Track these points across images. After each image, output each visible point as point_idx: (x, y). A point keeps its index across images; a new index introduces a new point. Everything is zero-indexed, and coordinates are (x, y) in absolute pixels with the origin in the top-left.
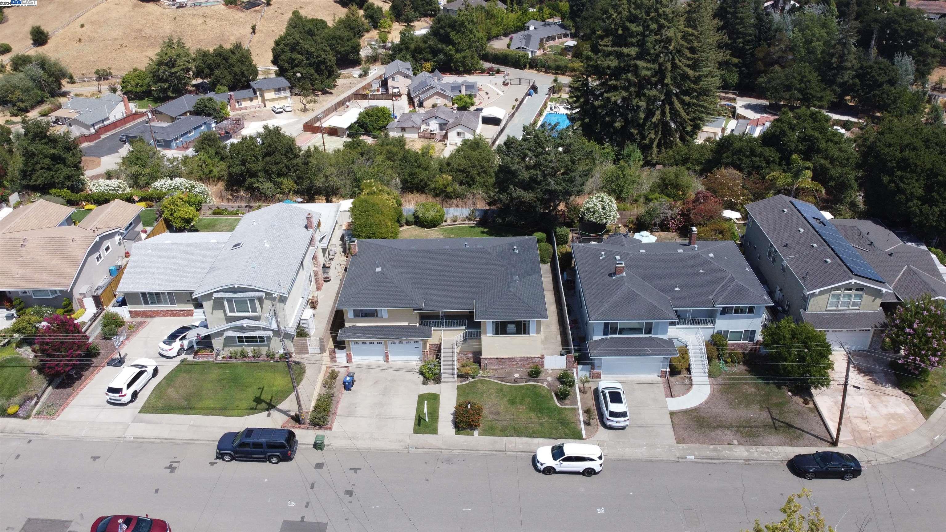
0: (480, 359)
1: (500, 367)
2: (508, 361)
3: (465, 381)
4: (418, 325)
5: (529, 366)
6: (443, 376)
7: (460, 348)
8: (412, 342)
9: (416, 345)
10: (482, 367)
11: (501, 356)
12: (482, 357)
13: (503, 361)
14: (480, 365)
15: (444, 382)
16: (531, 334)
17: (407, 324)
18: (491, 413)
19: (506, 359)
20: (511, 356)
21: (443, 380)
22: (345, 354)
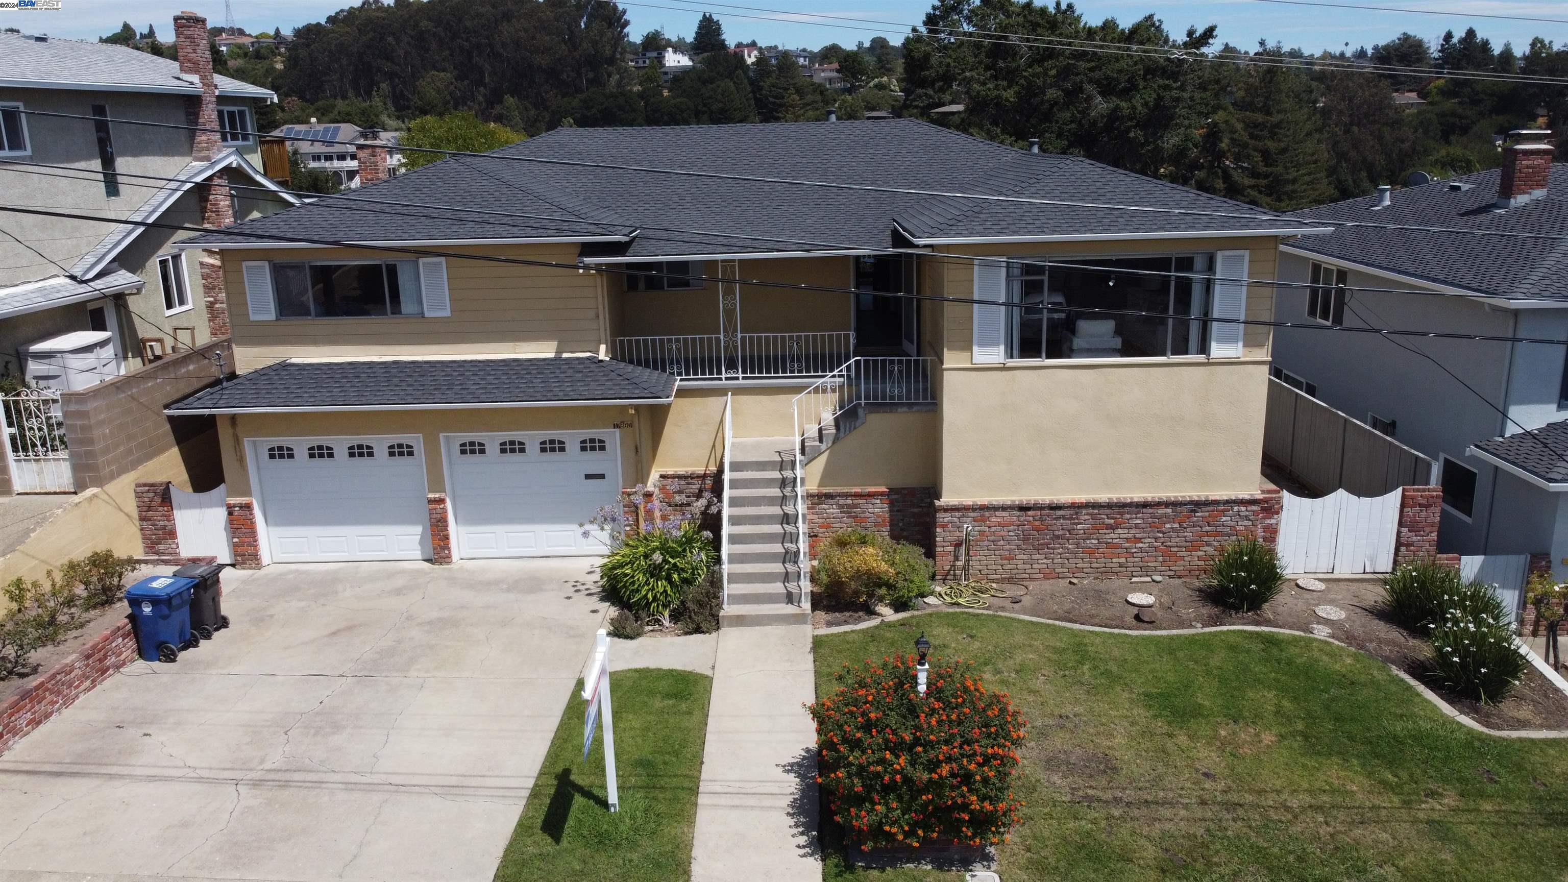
0: (932, 511)
1: (1041, 561)
2: (1084, 522)
3: (859, 620)
4: (603, 354)
5: (1195, 559)
6: (728, 589)
7: (820, 463)
8: (573, 447)
9: (593, 462)
10: (944, 562)
11: (1045, 498)
12: (948, 498)
13: (1059, 526)
14: (930, 553)
15: (740, 621)
16: (1217, 350)
17: (544, 351)
18: (1051, 763)
19: (1077, 507)
20: (1103, 497)
21: (728, 610)
22: (222, 513)
